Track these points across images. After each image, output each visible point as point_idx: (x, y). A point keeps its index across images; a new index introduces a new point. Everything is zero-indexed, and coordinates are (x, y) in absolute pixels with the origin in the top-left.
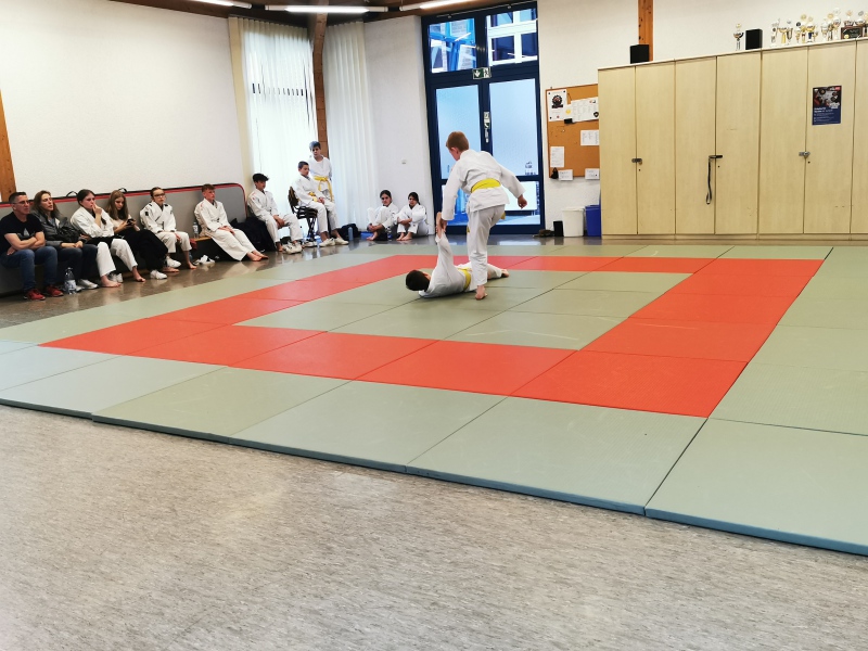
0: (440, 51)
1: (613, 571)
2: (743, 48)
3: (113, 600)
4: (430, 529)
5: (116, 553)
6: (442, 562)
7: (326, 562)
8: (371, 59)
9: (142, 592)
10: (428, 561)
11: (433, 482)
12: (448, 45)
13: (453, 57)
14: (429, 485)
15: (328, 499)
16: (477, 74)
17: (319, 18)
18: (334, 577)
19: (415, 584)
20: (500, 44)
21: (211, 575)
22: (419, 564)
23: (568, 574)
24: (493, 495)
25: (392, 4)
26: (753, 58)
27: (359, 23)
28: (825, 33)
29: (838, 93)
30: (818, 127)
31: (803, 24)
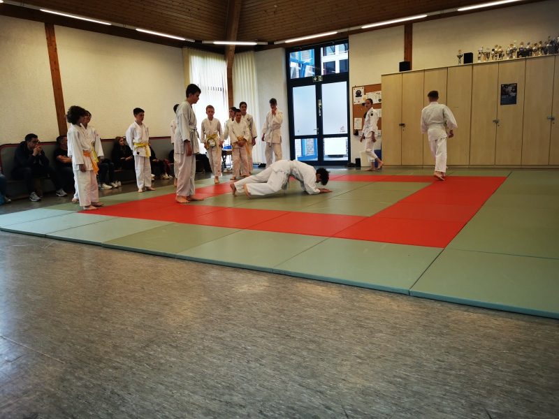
0: (295, 69)
1: (392, 322)
2: (462, 63)
3: (106, 330)
4: (286, 299)
5: (109, 308)
6: (292, 315)
7: (226, 314)
8: (259, 72)
9: (122, 327)
10: (284, 315)
11: (288, 277)
12: (299, 66)
13: (302, 72)
14: (285, 278)
17: (231, 48)
18: (231, 322)
19: (276, 326)
20: (328, 65)
21: (162, 319)
22: (279, 317)
23: (366, 323)
25: (269, 41)
26: (468, 68)
27: (252, 52)
28: (508, 54)
29: (515, 87)
30: (504, 106)
31: (496, 50)
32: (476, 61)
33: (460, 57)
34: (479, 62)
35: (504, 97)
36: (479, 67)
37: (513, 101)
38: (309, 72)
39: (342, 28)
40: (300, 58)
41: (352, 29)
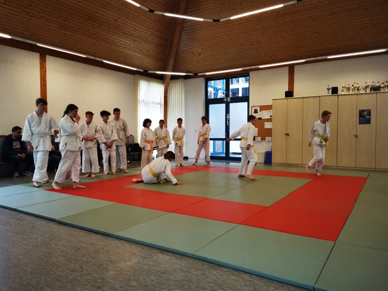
0: (211, 92)
2: (330, 94)
8: (186, 93)
12: (214, 90)
13: (216, 94)
14: (203, 264)
15: (155, 268)
16: (225, 100)
17: (168, 76)
20: (234, 91)
24: (235, 273)
25: (195, 73)
26: (335, 97)
27: (182, 80)
28: (363, 89)
29: (369, 112)
30: (361, 125)
31: (355, 85)
32: (340, 92)
33: (328, 89)
34: (343, 93)
35: (362, 118)
36: (343, 97)
37: (368, 122)
38: (221, 95)
39: (245, 67)
40: (215, 85)
41: (252, 67)
